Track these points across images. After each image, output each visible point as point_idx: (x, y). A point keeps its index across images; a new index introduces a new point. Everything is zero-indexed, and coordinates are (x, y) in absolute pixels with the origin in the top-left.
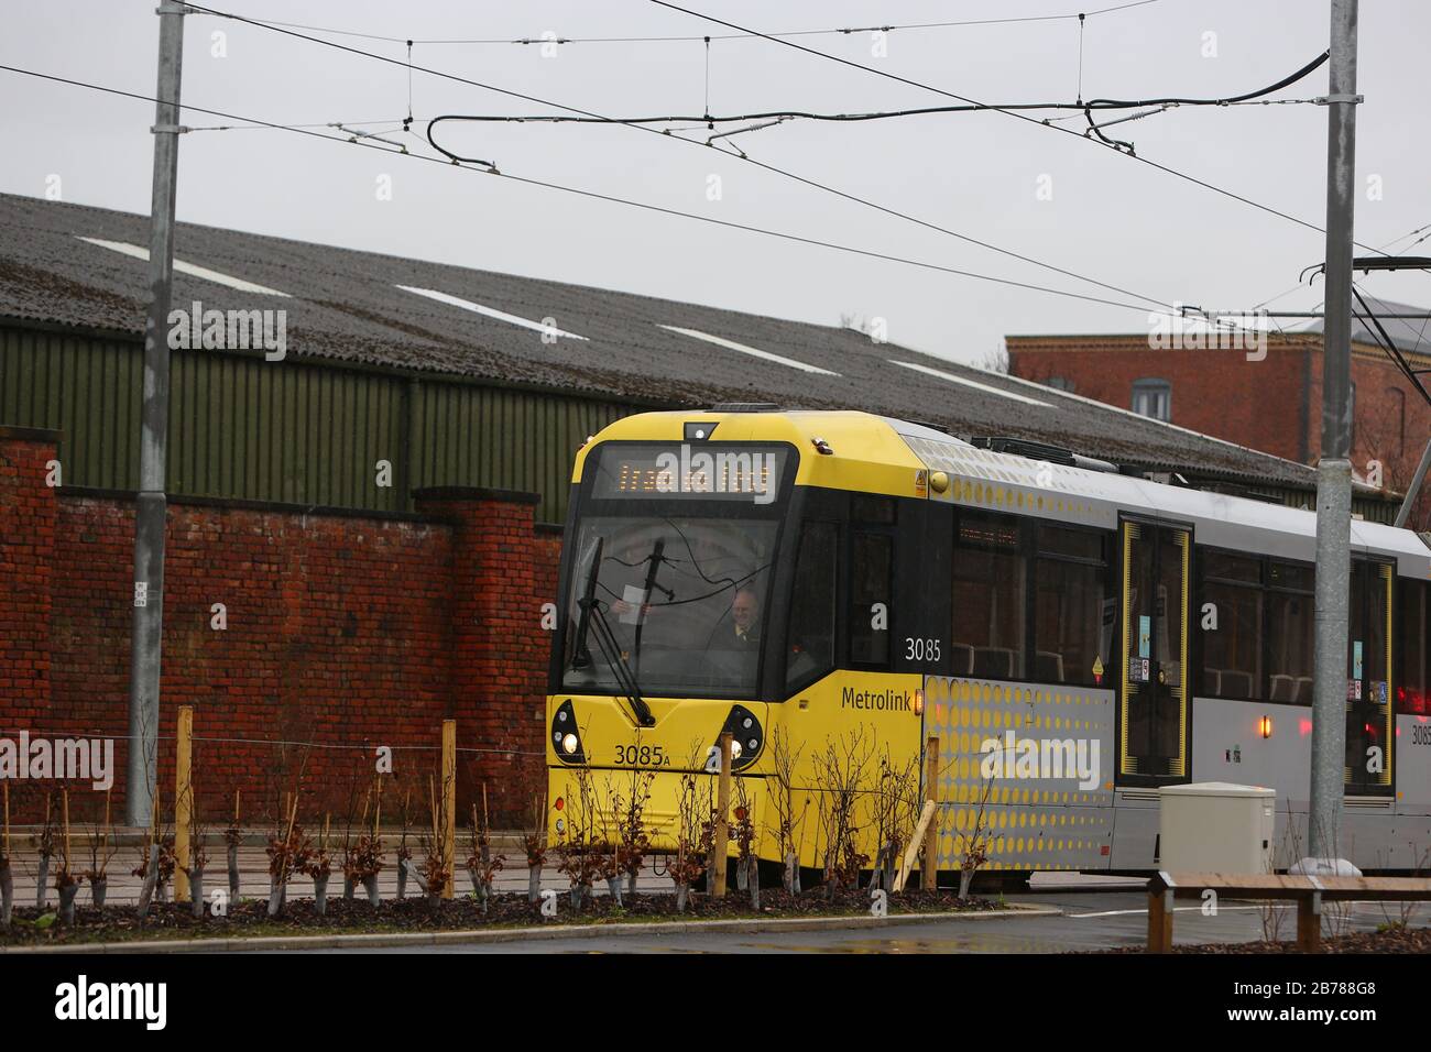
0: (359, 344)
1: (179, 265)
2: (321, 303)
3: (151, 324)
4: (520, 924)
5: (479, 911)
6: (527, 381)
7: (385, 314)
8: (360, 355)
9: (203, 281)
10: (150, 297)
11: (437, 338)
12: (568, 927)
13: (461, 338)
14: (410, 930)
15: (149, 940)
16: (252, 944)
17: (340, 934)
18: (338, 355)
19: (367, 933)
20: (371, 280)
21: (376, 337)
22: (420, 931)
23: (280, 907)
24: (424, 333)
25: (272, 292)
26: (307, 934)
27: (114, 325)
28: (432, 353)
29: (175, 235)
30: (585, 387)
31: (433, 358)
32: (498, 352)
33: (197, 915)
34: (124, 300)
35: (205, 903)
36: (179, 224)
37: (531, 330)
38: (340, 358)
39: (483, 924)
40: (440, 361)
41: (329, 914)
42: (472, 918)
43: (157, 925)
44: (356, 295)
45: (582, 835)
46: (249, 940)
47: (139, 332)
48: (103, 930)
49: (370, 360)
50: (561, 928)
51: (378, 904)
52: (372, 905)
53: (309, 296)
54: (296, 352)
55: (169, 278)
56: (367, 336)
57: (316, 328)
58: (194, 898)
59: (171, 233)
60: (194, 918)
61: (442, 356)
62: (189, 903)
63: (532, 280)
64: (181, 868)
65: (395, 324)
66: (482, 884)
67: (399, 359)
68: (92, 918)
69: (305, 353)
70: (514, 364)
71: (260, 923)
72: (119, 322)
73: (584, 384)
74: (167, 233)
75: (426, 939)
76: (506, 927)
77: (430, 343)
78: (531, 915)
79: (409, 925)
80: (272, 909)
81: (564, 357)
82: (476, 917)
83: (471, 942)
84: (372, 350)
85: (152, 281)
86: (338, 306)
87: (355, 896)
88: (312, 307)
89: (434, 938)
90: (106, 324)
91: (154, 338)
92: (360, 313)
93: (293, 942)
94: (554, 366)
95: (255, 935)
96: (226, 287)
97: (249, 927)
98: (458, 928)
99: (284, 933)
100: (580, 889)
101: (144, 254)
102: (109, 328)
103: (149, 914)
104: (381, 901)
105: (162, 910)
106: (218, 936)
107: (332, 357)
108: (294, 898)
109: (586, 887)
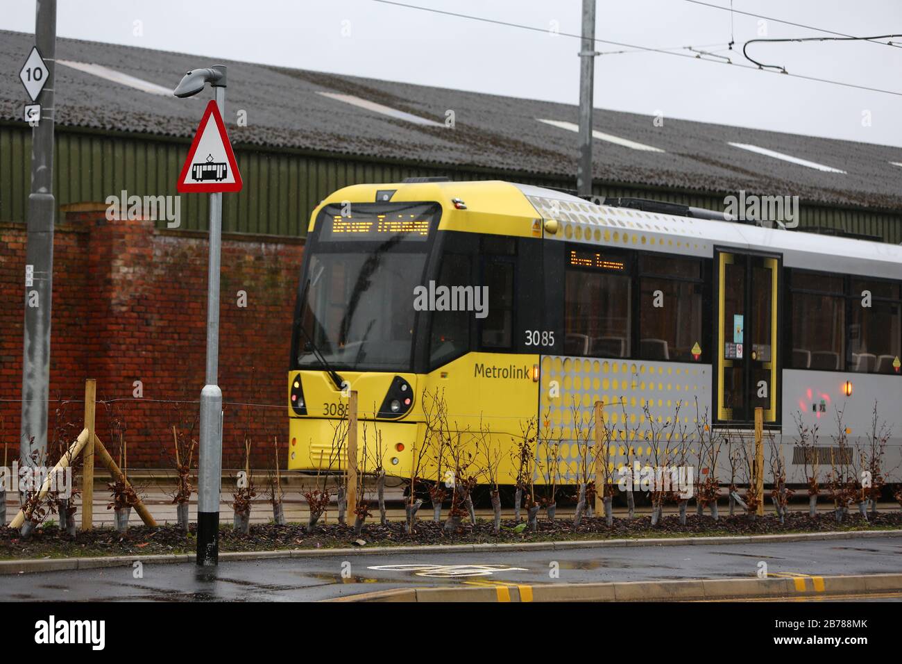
0: (706, 180)
1: (597, 134)
2: (683, 155)
3: (580, 171)
4: (804, 531)
5: (779, 523)
6: (808, 199)
7: (721, 161)
8: (706, 186)
9: (612, 144)
10: (580, 155)
11: (753, 174)
12: (833, 533)
13: (768, 174)
14: (736, 534)
15: (580, 540)
16: (641, 542)
17: (694, 536)
18: (692, 187)
19: (710, 536)
20: (713, 140)
21: (715, 175)
22: (743, 535)
23: (658, 520)
24: (745, 172)
25: (653, 149)
26: (674, 537)
27: (559, 172)
28: (750, 184)
29: (593, 116)
30: (844, 202)
31: (751, 187)
32: (791, 182)
33: (609, 525)
34: (565, 157)
35: (613, 518)
36: (597, 110)
37: (811, 168)
38: (694, 188)
39: (781, 531)
40: (755, 188)
41: (688, 525)
42: (774, 527)
43: (585, 531)
44: (704, 150)
45: (841, 477)
46: (640, 540)
47: (574, 176)
48: (554, 534)
49: (712, 189)
50: (829, 533)
51: (717, 519)
52: (714, 519)
53: (675, 151)
54: (667, 186)
55: (590, 143)
56: (710, 174)
57: (680, 170)
58: (607, 516)
59: (591, 114)
60: (607, 527)
61: (757, 185)
62: (604, 518)
63: (811, 137)
64: (599, 497)
65: (727, 166)
66: (781, 507)
67: (730, 187)
68: (547, 527)
69: (673, 186)
70: (800, 189)
71: (646, 530)
72: (562, 170)
73: (843, 200)
74: (588, 116)
75: (746, 540)
76: (796, 532)
77: (748, 178)
78: (811, 526)
79: (736, 531)
80: (654, 521)
81: (829, 184)
82: (777, 526)
83: (773, 542)
84: (713, 183)
85: (580, 144)
86: (693, 157)
87: (704, 514)
88: (677, 157)
89: (751, 539)
90: (554, 171)
91: (583, 180)
92: (705, 160)
93: (665, 542)
94: (825, 190)
95: (643, 537)
96: (626, 147)
97: (639, 532)
98: (766, 533)
99: (660, 536)
100: (841, 510)
101: (575, 128)
102: (556, 174)
103: (581, 524)
104: (719, 517)
105: (589, 522)
106: (621, 538)
107: (689, 187)
108: (667, 515)
109: (845, 509)
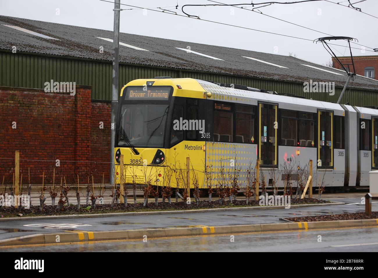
0: (166, 63)
1: (121, 43)
2: (157, 52)
3: (114, 59)
4: (207, 208)
5: (196, 205)
6: (209, 71)
7: (173, 55)
8: (167, 65)
9: (127, 47)
10: (114, 52)
11: (186, 61)
12: (218, 209)
13: (192, 61)
14: (179, 210)
15: (114, 213)
16: (139, 213)
17: (161, 211)
18: (161, 65)
19: (168, 210)
20: (169, 46)
21: (170, 61)
22: (181, 210)
23: (146, 204)
24: (183, 60)
25: (145, 50)
26: (153, 211)
27: (105, 59)
28: (185, 65)
29: (119, 36)
30: (223, 72)
31: (185, 66)
32: (201, 64)
33: (126, 206)
34: (107, 53)
35: (128, 203)
36: (121, 33)
37: (210, 58)
38: (162, 66)
39: (197, 208)
40: (187, 66)
41: (159, 206)
42: (194, 206)
43: (116, 209)
44: (165, 50)
45: (222, 186)
46: (139, 212)
47: (111, 61)
48: (103, 210)
49: (169, 67)
50: (217, 209)
51: (171, 203)
52: (169, 204)
53: (153, 51)
54: (150, 65)
55: (118, 47)
56: (168, 60)
57: (156, 59)
58: (125, 202)
59: (119, 35)
60: (125, 207)
61: (187, 65)
62: (124, 203)
63: (210, 45)
64: (122, 195)
65: (175, 57)
66: (197, 198)
67: (176, 66)
68: (100, 207)
69: (153, 65)
70: (205, 67)
71: (141, 208)
72: (106, 58)
73: (223, 71)
74: (117, 36)
75: (182, 212)
76: (203, 209)
77: (184, 62)
78: (210, 206)
79: (179, 208)
80: (144, 205)
81: (217, 65)
82: (195, 206)
83: (194, 213)
84: (170, 64)
85: (114, 48)
86: (161, 53)
87: (165, 201)
88: (154, 53)
89: (185, 212)
90: (103, 59)
91: (115, 62)
92: (166, 55)
93: (149, 213)
94: (216, 67)
95: (140, 211)
96: (133, 49)
97: (139, 209)
98: (191, 209)
99: (147, 211)
100: (222, 199)
101: (112, 41)
102: (104, 60)
103: (114, 206)
104: (172, 202)
105: (117, 205)
106: (131, 211)
107: (159, 66)
108: (150, 202)
109: (223, 199)
